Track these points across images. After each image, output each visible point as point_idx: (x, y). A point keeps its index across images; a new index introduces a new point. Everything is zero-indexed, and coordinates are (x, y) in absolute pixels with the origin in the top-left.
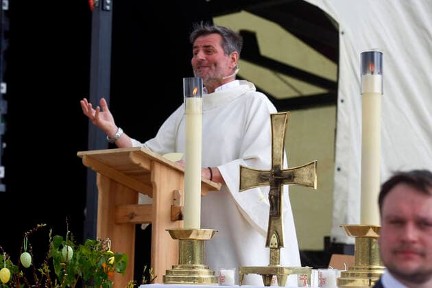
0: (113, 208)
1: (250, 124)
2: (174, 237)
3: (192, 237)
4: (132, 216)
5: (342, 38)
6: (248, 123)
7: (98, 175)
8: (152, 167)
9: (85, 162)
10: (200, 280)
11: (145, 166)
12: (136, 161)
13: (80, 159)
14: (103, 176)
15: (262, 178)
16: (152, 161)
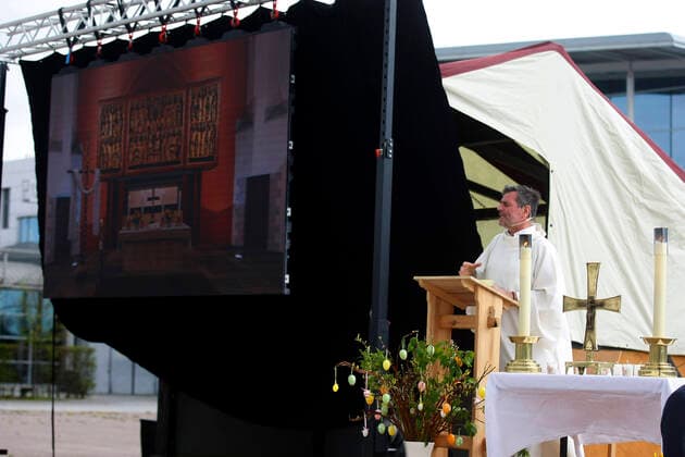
0: (438, 317)
1: (542, 261)
2: (512, 341)
3: (525, 341)
4: (454, 323)
5: (551, 175)
6: (539, 260)
7: (428, 293)
8: (476, 290)
9: (421, 284)
10: (531, 370)
11: (471, 289)
12: (466, 286)
13: (416, 283)
14: (432, 294)
15: (580, 304)
16: (476, 286)
